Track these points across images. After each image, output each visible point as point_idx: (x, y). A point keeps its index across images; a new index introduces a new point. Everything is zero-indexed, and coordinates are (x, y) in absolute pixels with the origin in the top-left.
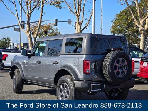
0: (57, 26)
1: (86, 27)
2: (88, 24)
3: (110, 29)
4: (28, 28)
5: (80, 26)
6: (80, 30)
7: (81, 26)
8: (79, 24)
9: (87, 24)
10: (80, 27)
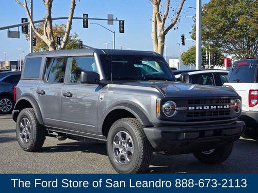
0: (87, 27)
1: (172, 25)
2: (177, 19)
3: (190, 33)
4: (50, 30)
5: (162, 23)
6: (162, 32)
7: (164, 24)
8: (160, 21)
9: (174, 20)
10: (161, 26)
